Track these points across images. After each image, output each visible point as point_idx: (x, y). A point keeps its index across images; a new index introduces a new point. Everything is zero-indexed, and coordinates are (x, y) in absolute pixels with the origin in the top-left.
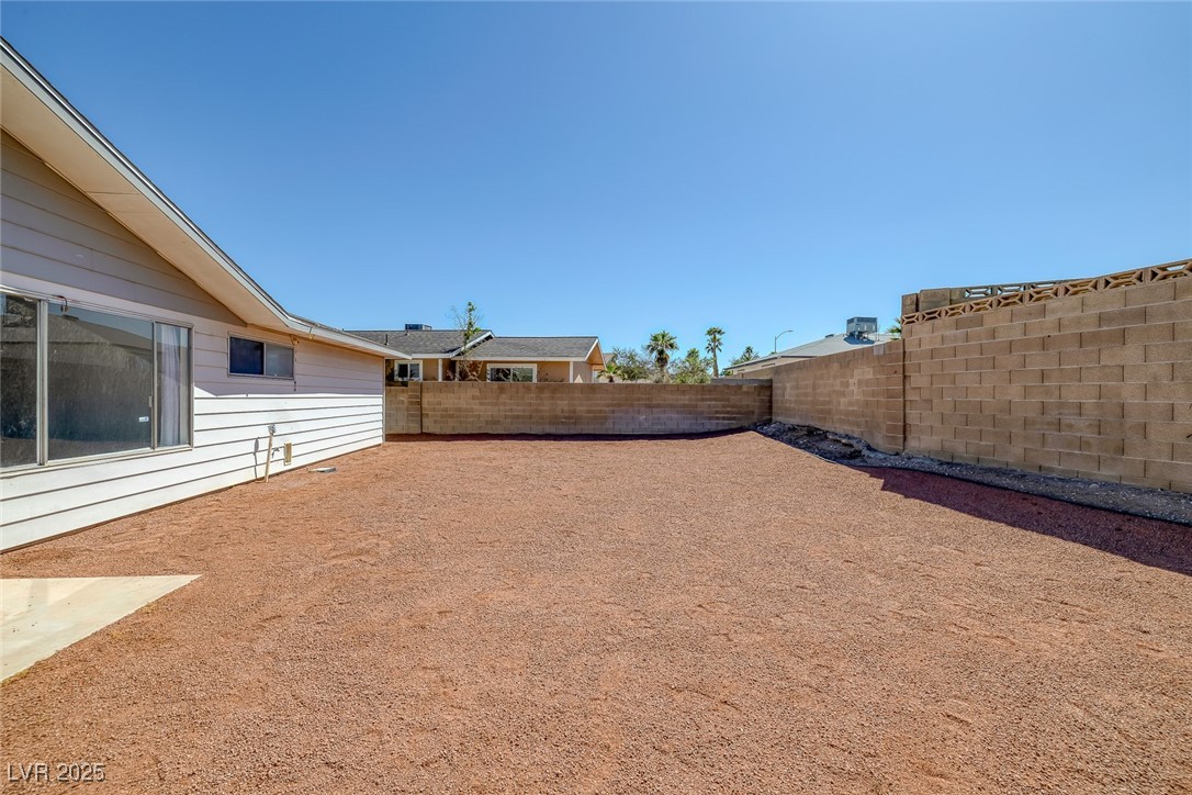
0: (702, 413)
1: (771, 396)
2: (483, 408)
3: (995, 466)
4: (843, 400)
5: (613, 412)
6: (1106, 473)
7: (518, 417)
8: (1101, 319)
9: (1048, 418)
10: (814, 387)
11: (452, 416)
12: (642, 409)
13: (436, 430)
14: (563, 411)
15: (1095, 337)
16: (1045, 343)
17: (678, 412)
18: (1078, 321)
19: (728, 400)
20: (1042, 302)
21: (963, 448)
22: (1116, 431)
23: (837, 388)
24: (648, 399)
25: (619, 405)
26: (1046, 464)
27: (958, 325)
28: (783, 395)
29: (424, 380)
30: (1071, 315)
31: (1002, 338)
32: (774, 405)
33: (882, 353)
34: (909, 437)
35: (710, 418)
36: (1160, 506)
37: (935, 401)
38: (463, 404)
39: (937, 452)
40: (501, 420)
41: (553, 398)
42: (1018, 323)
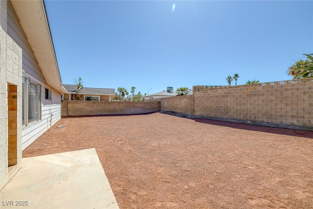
0: (146, 108)
1: (160, 104)
2: (88, 108)
3: (210, 117)
4: (180, 106)
5: (125, 109)
6: (226, 117)
7: (99, 110)
8: (225, 93)
9: (218, 109)
10: (172, 103)
11: (78, 110)
12: (132, 108)
13: (73, 115)
14: (112, 109)
15: (224, 96)
16: (217, 96)
17: (140, 108)
18: (222, 93)
19: (151, 105)
20: (217, 90)
21: (204, 114)
22: (227, 110)
23: (179, 103)
24: (134, 105)
25: (127, 107)
26: (217, 116)
27: (203, 93)
28: (164, 104)
29: (64, 100)
30: (221, 92)
31: (211, 95)
32: (161, 107)
33: (189, 97)
34: (195, 113)
35: (147, 110)
36: (233, 121)
37: (199, 106)
38: (82, 107)
39: (200, 115)
40: (94, 111)
41: (109, 105)
42: (213, 93)
